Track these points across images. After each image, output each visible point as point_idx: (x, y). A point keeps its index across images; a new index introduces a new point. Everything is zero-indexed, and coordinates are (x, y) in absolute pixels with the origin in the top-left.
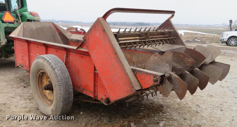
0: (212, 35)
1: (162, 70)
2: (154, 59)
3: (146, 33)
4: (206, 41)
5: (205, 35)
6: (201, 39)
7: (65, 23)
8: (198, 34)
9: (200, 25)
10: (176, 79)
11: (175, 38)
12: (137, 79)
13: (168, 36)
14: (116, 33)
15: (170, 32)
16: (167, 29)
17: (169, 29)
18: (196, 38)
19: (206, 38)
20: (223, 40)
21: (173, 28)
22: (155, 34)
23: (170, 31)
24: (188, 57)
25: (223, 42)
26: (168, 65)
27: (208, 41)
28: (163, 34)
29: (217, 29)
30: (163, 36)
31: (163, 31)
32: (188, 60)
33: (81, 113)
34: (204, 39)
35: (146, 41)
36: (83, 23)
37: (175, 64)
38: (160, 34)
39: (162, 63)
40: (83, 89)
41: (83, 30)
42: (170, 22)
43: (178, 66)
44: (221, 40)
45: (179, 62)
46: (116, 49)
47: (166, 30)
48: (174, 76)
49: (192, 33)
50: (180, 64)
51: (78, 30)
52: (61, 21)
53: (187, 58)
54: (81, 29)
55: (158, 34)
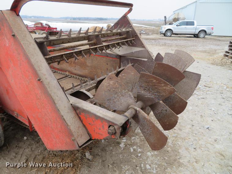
0: (152, 28)
1: (122, 101)
2: (109, 83)
3: (97, 36)
4: (149, 32)
5: (147, 27)
6: (145, 31)
7: (38, 18)
8: (142, 27)
9: (144, 20)
10: (146, 121)
11: (133, 40)
12: (82, 122)
13: (125, 37)
14: (42, 40)
15: (128, 32)
16: (124, 28)
17: (126, 27)
18: (142, 30)
19: (148, 30)
20: (162, 32)
21: (131, 27)
22: (109, 35)
23: (127, 30)
24: (164, 83)
25: (161, 33)
26: (131, 94)
27: (151, 32)
28: (120, 34)
29: (155, 23)
30: (119, 37)
31: (119, 31)
32: (165, 88)
33: (25, 138)
34: (148, 31)
35: (96, 48)
36: (53, 18)
37: (143, 92)
38: (116, 34)
39: (121, 91)
40: (17, 114)
41: (48, 25)
42: (127, 18)
43: (147, 95)
44: (160, 32)
45: (149, 89)
46: (39, 72)
47: (124, 30)
48: (142, 116)
49: (138, 26)
50: (151, 92)
51: (44, 25)
52: (33, 16)
53: (163, 85)
54: (46, 25)
55: (114, 34)
